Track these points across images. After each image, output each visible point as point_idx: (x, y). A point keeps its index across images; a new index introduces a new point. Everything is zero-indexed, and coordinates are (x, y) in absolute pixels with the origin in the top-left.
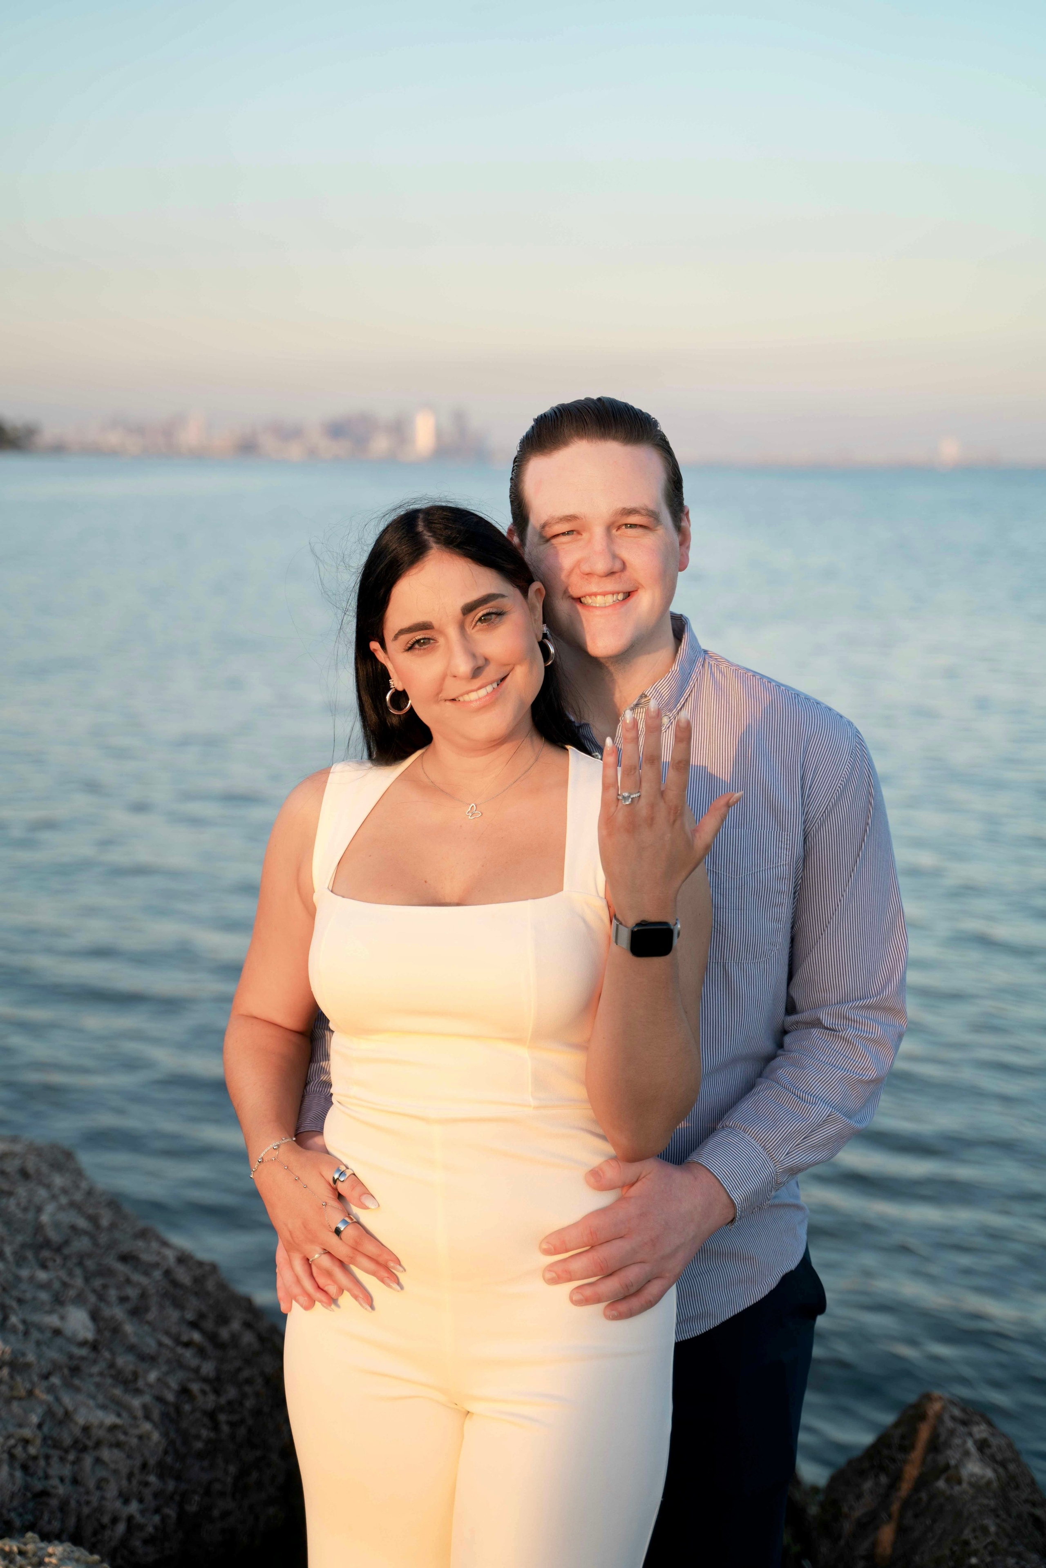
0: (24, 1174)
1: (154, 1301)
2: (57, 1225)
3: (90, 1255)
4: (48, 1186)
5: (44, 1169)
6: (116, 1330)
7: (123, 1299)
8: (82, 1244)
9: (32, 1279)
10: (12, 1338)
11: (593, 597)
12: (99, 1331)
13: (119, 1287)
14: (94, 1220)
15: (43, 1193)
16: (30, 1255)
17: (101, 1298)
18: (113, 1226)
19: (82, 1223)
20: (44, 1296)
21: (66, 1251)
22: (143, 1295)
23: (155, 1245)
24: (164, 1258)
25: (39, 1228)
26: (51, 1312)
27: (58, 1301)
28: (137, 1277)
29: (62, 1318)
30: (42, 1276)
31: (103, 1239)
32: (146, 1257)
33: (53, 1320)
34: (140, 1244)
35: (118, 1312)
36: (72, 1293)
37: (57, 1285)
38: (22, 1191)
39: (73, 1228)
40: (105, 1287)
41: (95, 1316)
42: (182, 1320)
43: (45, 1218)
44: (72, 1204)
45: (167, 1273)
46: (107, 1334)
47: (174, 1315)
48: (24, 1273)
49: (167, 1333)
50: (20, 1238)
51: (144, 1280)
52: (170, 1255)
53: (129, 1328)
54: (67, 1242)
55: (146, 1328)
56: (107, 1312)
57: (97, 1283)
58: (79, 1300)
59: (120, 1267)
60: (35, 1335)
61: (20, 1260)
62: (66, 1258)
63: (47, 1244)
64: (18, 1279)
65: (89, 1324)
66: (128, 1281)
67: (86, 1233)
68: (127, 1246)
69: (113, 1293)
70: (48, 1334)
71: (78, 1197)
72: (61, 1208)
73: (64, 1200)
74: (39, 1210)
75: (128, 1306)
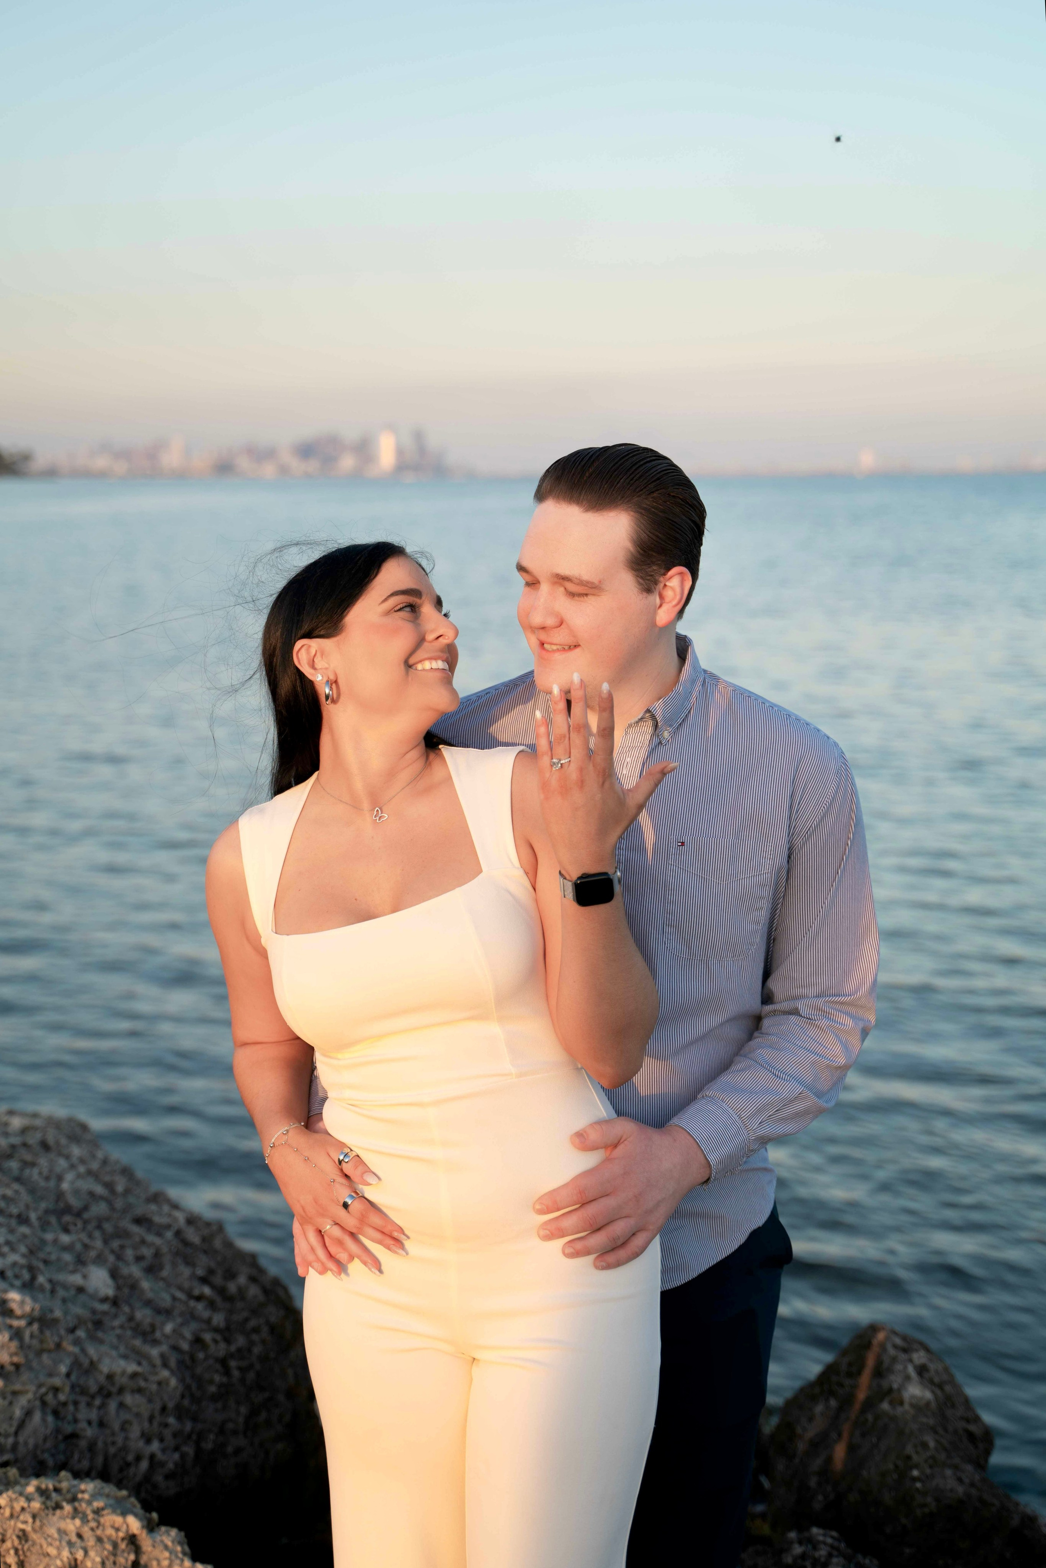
0: (45, 1146)
1: (167, 1259)
2: (76, 1192)
3: (107, 1219)
4: (67, 1157)
5: (63, 1141)
6: (134, 1286)
7: (139, 1259)
8: (99, 1209)
9: (55, 1241)
10: (41, 1296)
12: (118, 1288)
13: (135, 1248)
14: (110, 1186)
15: (62, 1163)
16: (53, 1220)
17: (119, 1257)
18: (127, 1191)
19: (99, 1190)
20: (67, 1257)
21: (86, 1216)
22: (157, 1254)
23: (166, 1208)
24: (176, 1219)
25: (60, 1196)
26: (73, 1272)
27: (81, 1262)
28: (151, 1238)
29: (85, 1277)
30: (65, 1239)
31: (119, 1204)
32: (157, 1219)
33: (76, 1279)
34: (153, 1207)
35: (135, 1271)
36: (93, 1254)
37: (78, 1247)
38: (43, 1162)
39: (91, 1194)
40: (122, 1247)
41: (114, 1274)
42: (193, 1276)
43: (65, 1186)
44: (90, 1173)
45: (178, 1233)
46: (126, 1290)
47: (186, 1271)
48: (49, 1237)
49: (180, 1288)
50: (43, 1205)
51: (159, 1242)
52: (180, 1217)
53: (145, 1285)
54: (86, 1208)
55: (161, 1284)
56: (125, 1271)
57: (115, 1244)
58: (99, 1260)
59: (135, 1229)
60: (61, 1293)
61: (44, 1225)
62: (86, 1222)
63: (68, 1209)
64: (43, 1242)
65: (109, 1281)
66: (143, 1242)
67: (101, 1198)
68: (139, 1211)
69: (129, 1253)
70: (73, 1292)
71: (95, 1166)
72: (79, 1176)
73: (82, 1169)
74: (60, 1178)
75: (144, 1264)
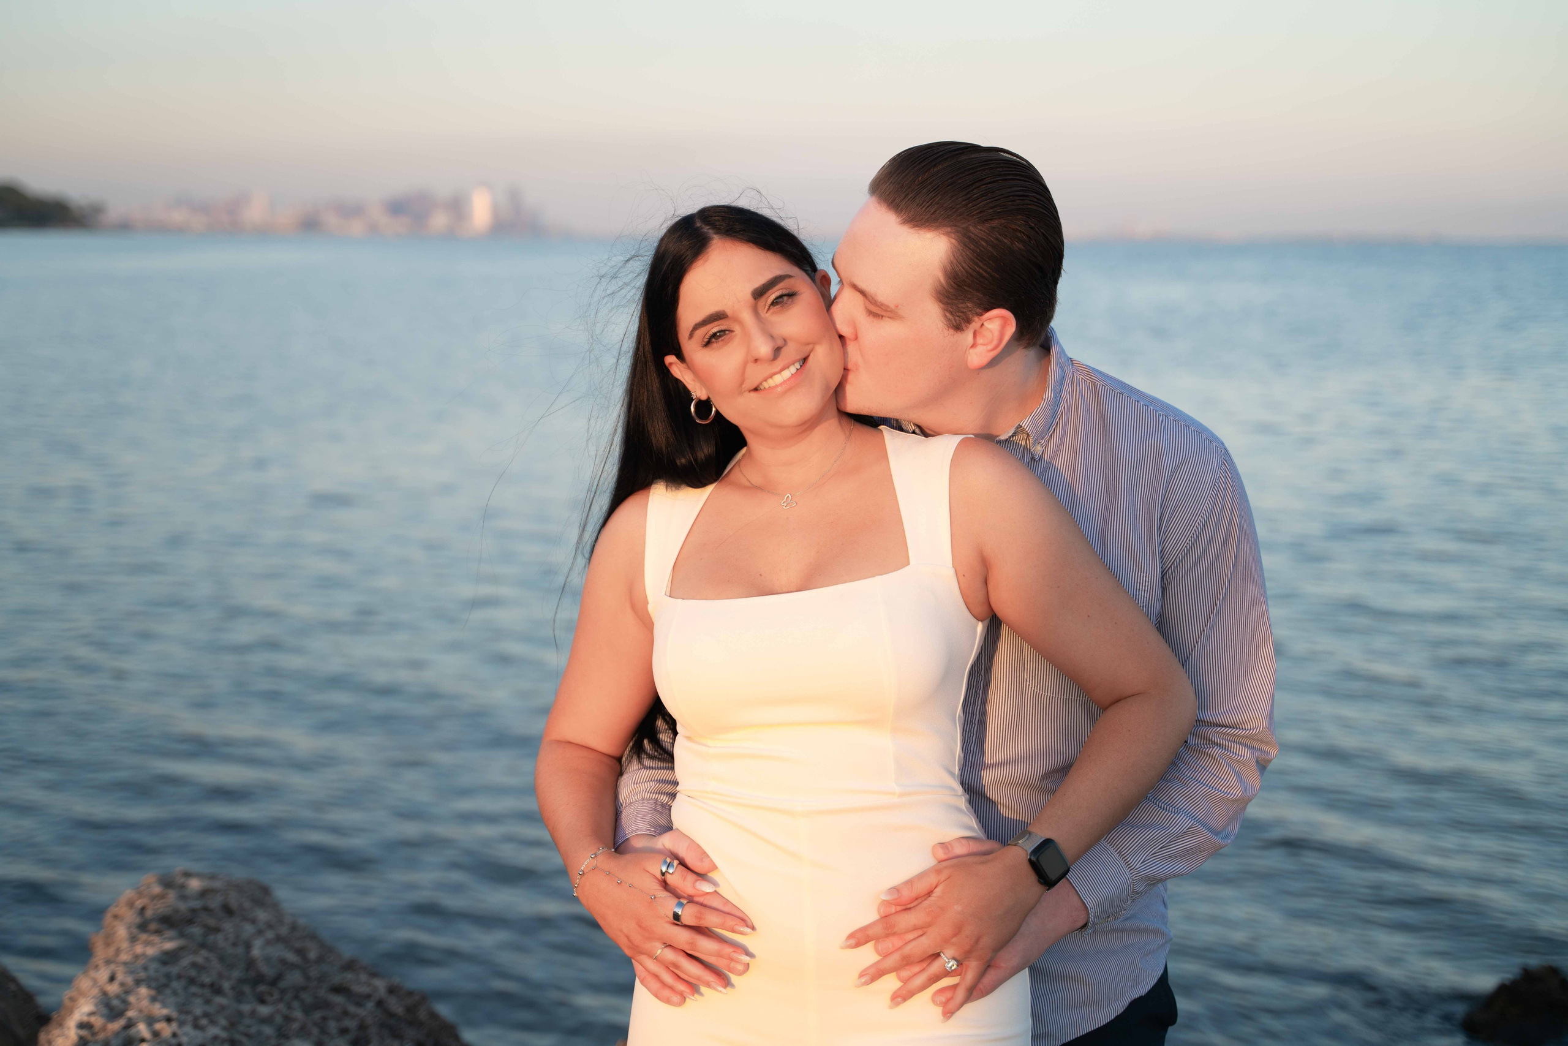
0: (228, 910)
2: (267, 960)
3: (304, 989)
4: (253, 921)
5: (247, 904)
7: (344, 1031)
8: (294, 978)
9: (253, 1013)
13: (338, 1020)
14: (301, 952)
15: (248, 929)
16: (247, 989)
17: (323, 1031)
18: (320, 960)
19: (291, 957)
20: (268, 1030)
21: (282, 984)
22: (362, 1027)
23: (363, 977)
24: (375, 989)
25: (250, 963)
27: (283, 1035)
28: (352, 1009)
30: (264, 1010)
31: (314, 972)
32: (357, 988)
34: (349, 976)
36: (295, 1026)
37: (279, 1019)
38: (228, 926)
39: (283, 962)
40: (324, 1019)
43: (256, 952)
44: (279, 939)
45: (380, 1003)
48: (246, 1008)
50: (236, 974)
51: (362, 1012)
52: (380, 986)
54: (279, 977)
57: (317, 1015)
58: (303, 1033)
59: (335, 998)
61: (239, 997)
62: (283, 992)
63: (259, 979)
64: (240, 1014)
66: (345, 1013)
67: (296, 966)
68: (337, 979)
69: (333, 1026)
71: (284, 931)
72: (268, 943)
73: (270, 934)
74: (248, 946)
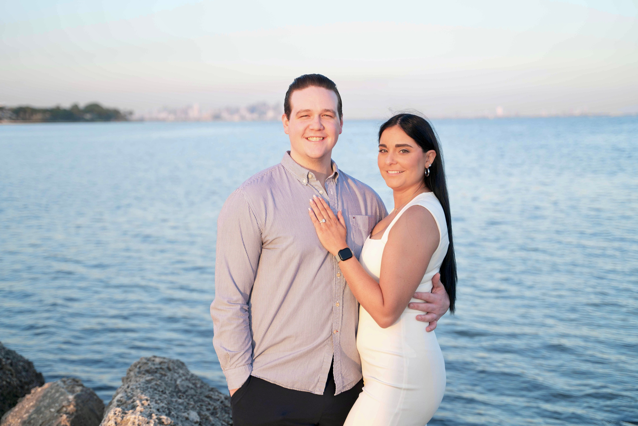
0: (169, 369)
1: (219, 410)
2: (182, 386)
3: (195, 395)
4: (178, 373)
5: (176, 368)
6: (207, 419)
7: (208, 410)
8: (192, 392)
9: (176, 401)
10: (173, 419)
11: (312, 138)
12: (201, 419)
13: (206, 406)
14: (194, 384)
15: (176, 375)
16: (175, 394)
17: (201, 409)
18: (201, 387)
19: (191, 385)
20: (181, 407)
21: (187, 393)
22: (215, 409)
23: (216, 393)
24: (221, 397)
25: (176, 386)
26: (184, 412)
27: (186, 409)
28: (211, 403)
29: (188, 414)
30: (180, 401)
31: (199, 391)
32: (213, 397)
33: (185, 415)
34: (212, 393)
35: (208, 414)
36: (191, 406)
37: (185, 404)
38: (169, 374)
39: (188, 387)
40: (201, 405)
41: (199, 414)
42: (229, 417)
43: (178, 382)
44: (187, 379)
45: (222, 402)
46: (204, 420)
47: (227, 415)
48: (174, 400)
49: (224, 421)
50: (171, 389)
51: (215, 404)
52: (223, 398)
53: (211, 418)
54: (187, 391)
55: (217, 419)
56: (203, 413)
57: (199, 404)
58: (193, 408)
59: (206, 399)
60: (180, 419)
61: (172, 396)
62: (187, 396)
63: (180, 391)
64: (172, 401)
65: (198, 416)
66: (209, 404)
67: (192, 388)
68: (207, 393)
69: (204, 408)
70: (184, 419)
71: (189, 377)
72: (183, 380)
73: (184, 378)
74: (176, 381)
75: (210, 412)
